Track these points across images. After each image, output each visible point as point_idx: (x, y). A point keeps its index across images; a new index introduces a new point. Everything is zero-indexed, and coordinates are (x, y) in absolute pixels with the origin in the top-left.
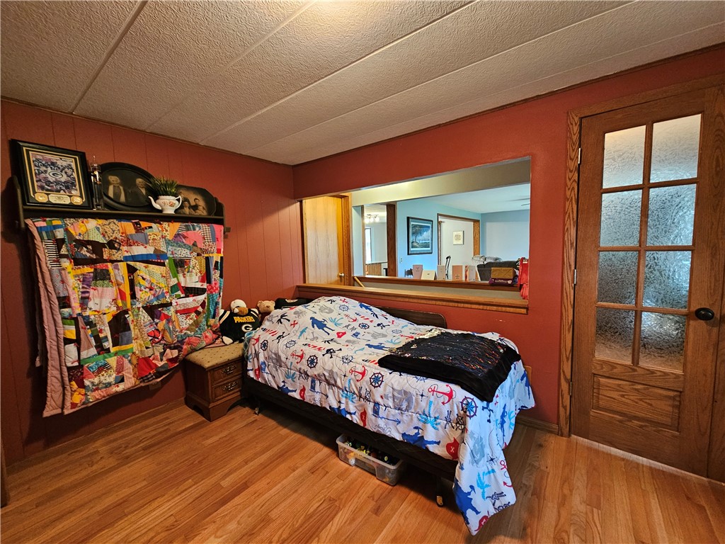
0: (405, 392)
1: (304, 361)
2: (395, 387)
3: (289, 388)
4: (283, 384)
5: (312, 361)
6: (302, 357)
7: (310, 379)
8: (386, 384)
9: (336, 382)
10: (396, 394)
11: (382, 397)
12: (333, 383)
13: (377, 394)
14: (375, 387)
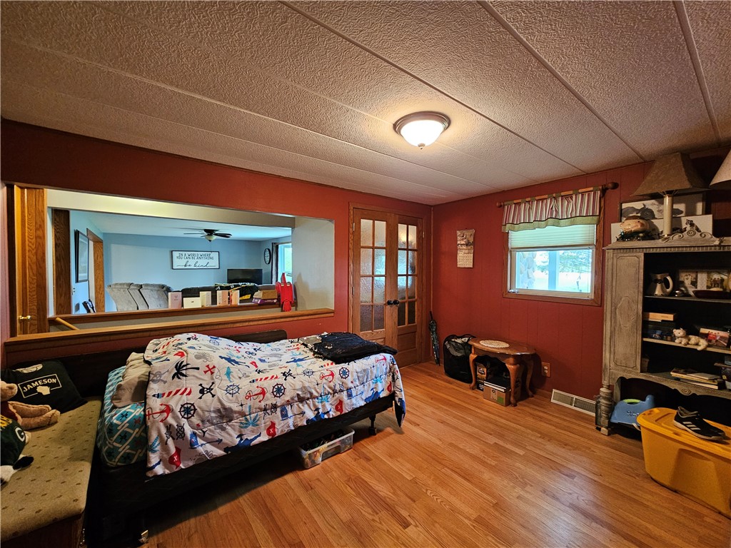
0: (364, 370)
1: (268, 395)
2: (358, 370)
3: (249, 438)
4: (239, 439)
5: (279, 390)
6: (263, 393)
7: (279, 410)
8: (352, 372)
9: (311, 394)
10: (359, 375)
11: (352, 382)
12: (309, 396)
13: (348, 382)
14: (345, 378)
